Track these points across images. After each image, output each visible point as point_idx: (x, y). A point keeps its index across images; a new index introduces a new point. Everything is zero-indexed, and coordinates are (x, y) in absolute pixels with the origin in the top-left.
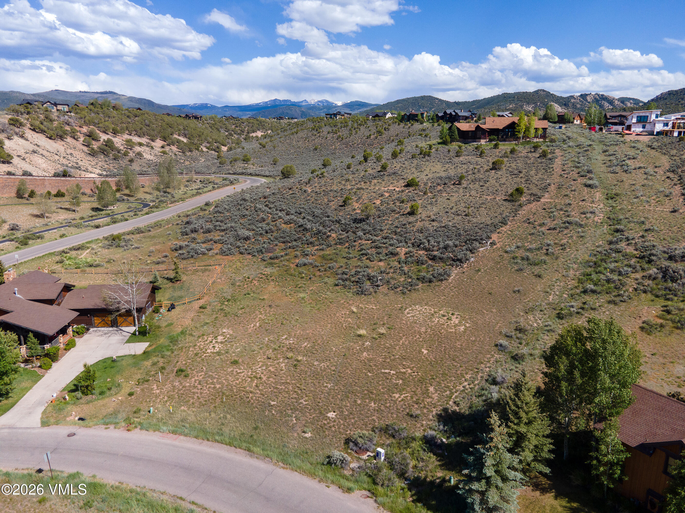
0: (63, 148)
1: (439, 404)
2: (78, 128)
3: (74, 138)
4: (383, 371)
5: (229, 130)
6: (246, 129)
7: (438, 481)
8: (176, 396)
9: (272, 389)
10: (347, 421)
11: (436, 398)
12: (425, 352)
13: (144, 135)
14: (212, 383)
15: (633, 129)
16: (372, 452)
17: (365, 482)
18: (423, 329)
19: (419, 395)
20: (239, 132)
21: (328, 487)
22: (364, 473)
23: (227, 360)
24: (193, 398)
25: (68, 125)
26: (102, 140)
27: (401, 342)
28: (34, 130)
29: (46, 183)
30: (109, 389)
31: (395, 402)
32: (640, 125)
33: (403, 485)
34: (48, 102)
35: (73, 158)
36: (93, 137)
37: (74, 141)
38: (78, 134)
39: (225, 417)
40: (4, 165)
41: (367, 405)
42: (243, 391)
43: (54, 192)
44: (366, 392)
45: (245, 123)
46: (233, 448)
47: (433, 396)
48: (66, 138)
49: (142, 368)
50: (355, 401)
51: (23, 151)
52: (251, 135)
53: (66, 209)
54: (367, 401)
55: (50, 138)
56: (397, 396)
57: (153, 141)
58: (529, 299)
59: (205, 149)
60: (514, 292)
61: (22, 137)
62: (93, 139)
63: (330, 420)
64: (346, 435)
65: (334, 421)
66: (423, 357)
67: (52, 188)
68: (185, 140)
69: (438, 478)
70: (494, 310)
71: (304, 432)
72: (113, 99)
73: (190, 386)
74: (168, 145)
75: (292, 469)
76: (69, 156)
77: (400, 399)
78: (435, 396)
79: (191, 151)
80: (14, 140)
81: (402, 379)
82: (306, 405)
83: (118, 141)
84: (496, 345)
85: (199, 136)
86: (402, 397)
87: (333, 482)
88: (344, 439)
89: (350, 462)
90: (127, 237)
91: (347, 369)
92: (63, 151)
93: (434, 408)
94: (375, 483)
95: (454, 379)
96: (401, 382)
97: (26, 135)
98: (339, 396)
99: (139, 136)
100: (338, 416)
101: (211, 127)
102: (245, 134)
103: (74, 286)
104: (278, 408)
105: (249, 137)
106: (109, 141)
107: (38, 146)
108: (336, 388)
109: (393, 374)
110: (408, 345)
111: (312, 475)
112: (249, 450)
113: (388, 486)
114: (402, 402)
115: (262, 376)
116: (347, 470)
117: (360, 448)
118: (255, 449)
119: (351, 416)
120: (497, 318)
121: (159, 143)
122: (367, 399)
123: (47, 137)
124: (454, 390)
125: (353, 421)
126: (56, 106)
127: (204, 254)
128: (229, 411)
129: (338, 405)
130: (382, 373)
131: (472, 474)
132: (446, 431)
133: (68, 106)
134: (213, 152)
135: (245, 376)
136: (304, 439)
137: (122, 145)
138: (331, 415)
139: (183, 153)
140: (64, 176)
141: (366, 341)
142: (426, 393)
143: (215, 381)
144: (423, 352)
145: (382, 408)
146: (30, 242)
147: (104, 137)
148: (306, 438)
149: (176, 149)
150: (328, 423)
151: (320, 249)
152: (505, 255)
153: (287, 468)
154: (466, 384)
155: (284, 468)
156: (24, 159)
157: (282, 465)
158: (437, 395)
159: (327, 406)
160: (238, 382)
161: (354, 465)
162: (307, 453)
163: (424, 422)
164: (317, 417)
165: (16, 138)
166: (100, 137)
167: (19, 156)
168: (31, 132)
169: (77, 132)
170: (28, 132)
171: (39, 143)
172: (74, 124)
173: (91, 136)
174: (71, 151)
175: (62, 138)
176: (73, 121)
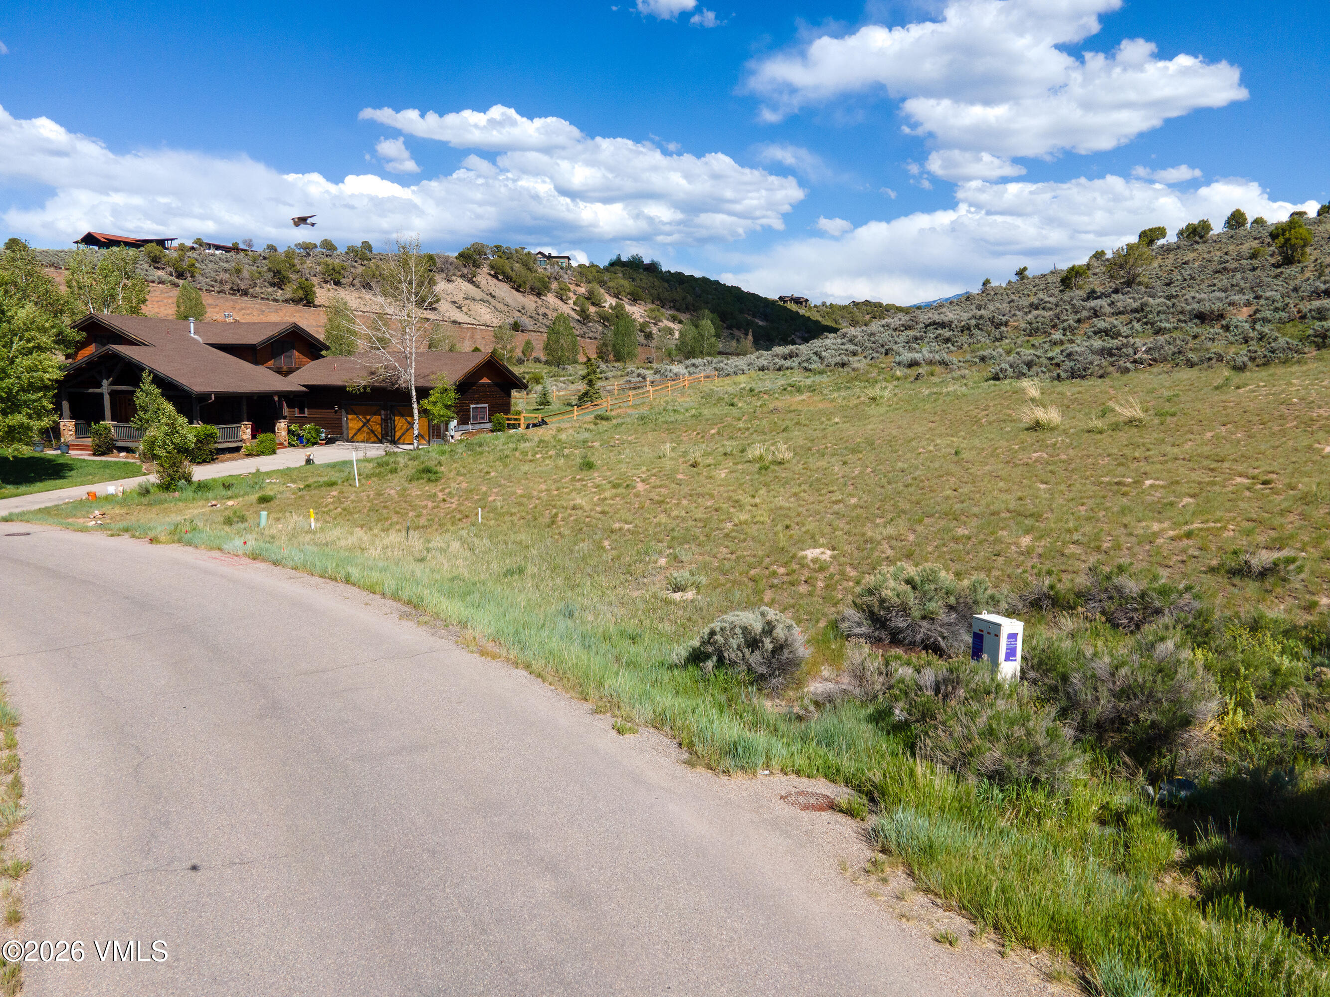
0: (535, 305)
2: (572, 287)
3: (561, 299)
5: (857, 322)
10: (881, 571)
21: (622, 732)
25: (558, 280)
26: (607, 305)
28: (495, 277)
30: (227, 486)
34: (541, 252)
35: (545, 320)
36: (593, 300)
37: (560, 302)
38: (571, 294)
41: (997, 542)
48: (546, 296)
50: (945, 531)
51: (462, 297)
54: (1003, 532)
55: (518, 290)
61: (471, 281)
62: (593, 304)
63: (802, 566)
68: (763, 323)
73: (418, 496)
80: (456, 283)
81: (1194, 495)
83: (637, 311)
85: (793, 319)
92: (533, 308)
100: (844, 560)
101: (823, 317)
106: (619, 308)
107: (493, 297)
108: (878, 505)
109: (1153, 486)
114: (1187, 541)
122: (1003, 528)
123: (513, 288)
133: (569, 259)
137: (642, 317)
138: (815, 553)
141: (1057, 436)
147: (609, 301)
156: (459, 307)
159: (813, 537)
165: (460, 280)
166: (605, 301)
167: (455, 302)
168: (489, 277)
169: (569, 290)
170: (483, 276)
171: (497, 293)
172: (567, 280)
173: (591, 298)
174: (547, 311)
175: (539, 295)
176: (566, 276)
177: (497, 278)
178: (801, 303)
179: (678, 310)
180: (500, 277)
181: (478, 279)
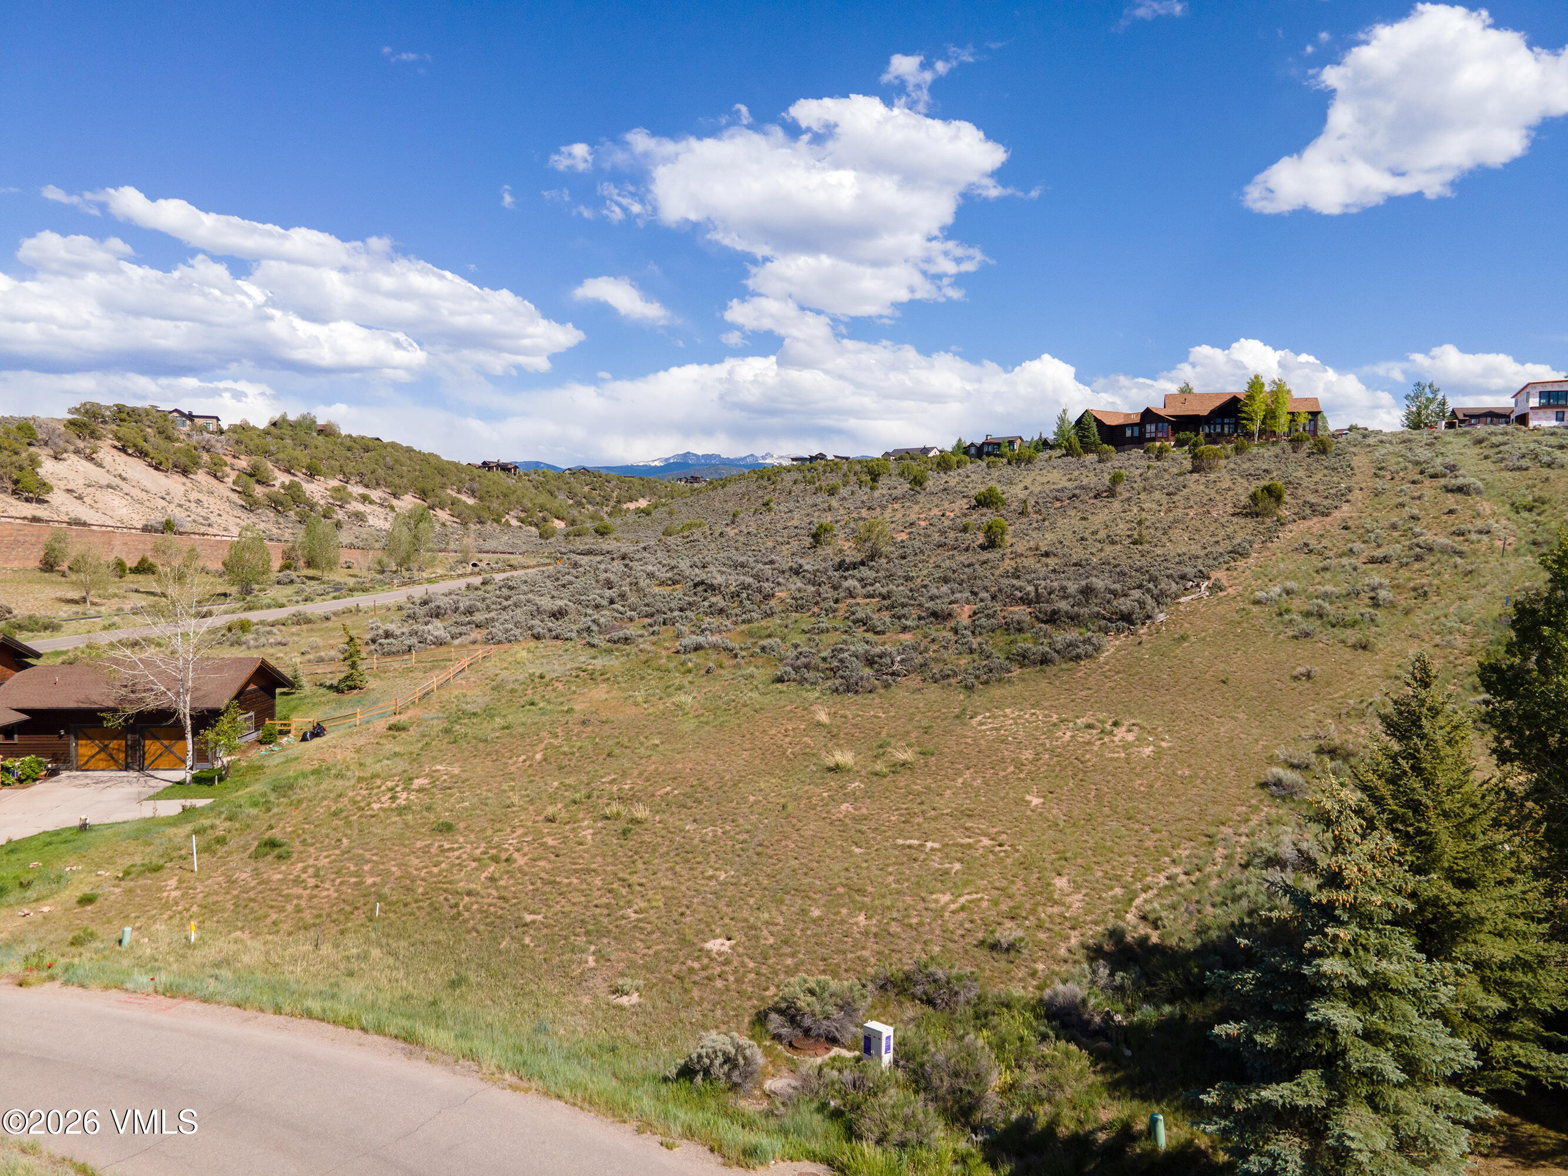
0: (183, 489)
1: (1089, 918)
2: (229, 459)
3: (215, 476)
4: (900, 842)
5: (576, 495)
6: (615, 494)
7: (1102, 1137)
8: (230, 906)
9: (539, 884)
10: (771, 962)
11: (1078, 904)
12: (1036, 801)
13: (378, 484)
14: (356, 874)
15: (1532, 423)
16: (850, 1049)
17: (814, 1133)
18: (1028, 755)
19: (1019, 898)
20: (598, 499)
21: (669, 1147)
22: (815, 1105)
23: (424, 825)
24: (282, 910)
25: (208, 451)
26: (277, 483)
27: (960, 780)
28: (123, 450)
29: (117, 542)
31: (939, 914)
32: (1551, 413)
33: (963, 1145)
35: (200, 509)
36: (258, 477)
37: (215, 482)
38: (227, 469)
39: (364, 957)
40: (28, 505)
41: (842, 922)
42: (446, 891)
43: (131, 562)
44: (841, 890)
45: (614, 483)
46: (357, 1033)
47: (1068, 899)
48: (196, 474)
49: (157, 841)
50: (803, 912)
51: (82, 481)
52: (625, 506)
53: (146, 592)
54: (844, 911)
55: (157, 468)
56: (945, 898)
57: (395, 495)
58: (1342, 693)
59: (514, 522)
60: (1296, 678)
61: (90, 458)
62: (258, 482)
63: (712, 959)
64: (762, 999)
65: (727, 963)
66: (1029, 813)
67: (128, 553)
68: (471, 501)
69: (1103, 1128)
70: (1241, 716)
71: (617, 991)
73: (281, 881)
75: (546, 1094)
76: (193, 505)
77: (953, 907)
78: (1076, 902)
79: (481, 522)
80: (69, 462)
81: (960, 860)
82: (639, 920)
83: (316, 490)
84: (1264, 785)
85: (505, 496)
86: (962, 900)
87: (689, 1133)
88: (754, 1011)
89: (765, 1075)
90: (267, 628)
91: (787, 838)
92: (182, 493)
93: (1073, 928)
94: (852, 1133)
95: (1132, 859)
96: (957, 866)
98: (752, 901)
100: (741, 950)
101: (537, 488)
102: (612, 503)
103: (38, 655)
104: (545, 931)
105: (620, 510)
106: (294, 487)
107: (124, 479)
108: (744, 880)
109: (932, 849)
110: (979, 789)
112: (408, 1038)
113: (903, 1145)
114: (963, 915)
115: (516, 855)
116: (749, 1095)
117: (807, 1032)
118: (431, 1034)
119: (787, 950)
120: (1254, 731)
121: (408, 502)
122: (843, 906)
123: (150, 465)
124: (1139, 886)
125: (789, 961)
126: (190, 419)
128: (384, 941)
129: (746, 920)
130: (895, 847)
131: (1258, 1038)
132: (1120, 989)
133: (218, 420)
134: (533, 529)
135: (465, 856)
136: (613, 1012)
137: (323, 497)
138: (716, 945)
139: (464, 524)
140: (165, 531)
141: (853, 780)
142: (1045, 893)
143: (366, 868)
144: (1029, 802)
145: (894, 928)
148: (621, 1008)
149: (447, 517)
150: (704, 968)
151: (743, 621)
152: (1255, 609)
153: (527, 1090)
154: (1177, 870)
155: (514, 1088)
156: (80, 498)
157: (515, 1080)
158: (1080, 897)
159: (708, 925)
160: (435, 870)
161: (779, 1083)
162: (613, 1050)
163: (1040, 966)
164: (669, 950)
165: (73, 458)
166: (275, 479)
167: (69, 491)
168: (115, 452)
169: (226, 465)
170: (106, 452)
171: (129, 474)
172: (221, 451)
173: (255, 475)
174: (201, 497)
175: (185, 472)
176: (219, 445)
177: (125, 452)
178: (509, 470)
179: (367, 486)
180: (130, 451)
181: (100, 455)
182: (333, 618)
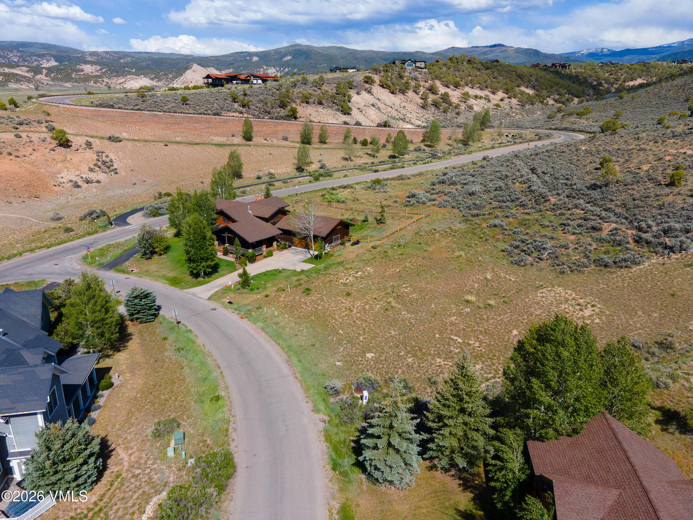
0: (400, 101)
2: (423, 83)
3: (416, 92)
4: (453, 337)
6: (623, 77)
8: (289, 306)
10: (377, 364)
13: (486, 87)
14: (318, 304)
18: (538, 312)
20: (612, 80)
21: (307, 403)
24: (298, 311)
25: (415, 80)
26: (440, 93)
27: (502, 317)
29: (366, 132)
30: (258, 289)
34: (410, 60)
36: (433, 90)
37: (415, 95)
38: (421, 88)
39: (302, 331)
40: (344, 116)
42: (332, 317)
45: (624, 70)
46: (283, 352)
48: (408, 93)
51: (363, 104)
52: (627, 84)
53: (370, 155)
55: (393, 93)
57: (494, 93)
59: (551, 102)
61: (369, 92)
62: (433, 93)
63: (365, 359)
65: (367, 361)
66: (506, 337)
67: (370, 136)
68: (531, 92)
71: (338, 361)
72: (501, 52)
73: (303, 302)
74: (509, 98)
76: (402, 109)
79: (532, 104)
80: (362, 95)
82: (360, 341)
83: (456, 95)
86: (443, 363)
89: (342, 394)
90: (386, 182)
92: (399, 103)
96: (457, 351)
97: (373, 90)
98: (391, 344)
99: (481, 89)
100: (374, 358)
102: (620, 82)
103: (290, 212)
104: (340, 337)
106: (446, 94)
107: (379, 100)
108: (397, 337)
109: (458, 342)
110: (504, 322)
111: (306, 389)
114: (437, 367)
116: (335, 398)
117: (358, 387)
119: (384, 362)
121: (499, 95)
122: (411, 354)
125: (381, 366)
126: (415, 64)
127: (424, 203)
128: (309, 327)
129: (384, 350)
130: (449, 338)
133: (425, 62)
135: (344, 306)
136: (332, 365)
137: (458, 98)
138: (370, 355)
139: (523, 106)
140: (385, 126)
141: (468, 308)
143: (322, 303)
144: (512, 333)
145: (416, 365)
146: (321, 178)
147: (442, 90)
148: (335, 365)
149: (515, 102)
150: (361, 361)
151: (526, 213)
153: (298, 379)
155: (296, 378)
156: (361, 111)
157: (298, 375)
159: (374, 348)
164: (359, 353)
165: (364, 93)
166: (440, 91)
167: (359, 109)
168: (379, 88)
169: (422, 86)
170: (376, 88)
171: (381, 97)
172: (421, 80)
174: (406, 104)
175: (403, 92)
176: (420, 77)
177: (383, 87)
180: (385, 86)
182: (412, 178)
